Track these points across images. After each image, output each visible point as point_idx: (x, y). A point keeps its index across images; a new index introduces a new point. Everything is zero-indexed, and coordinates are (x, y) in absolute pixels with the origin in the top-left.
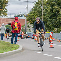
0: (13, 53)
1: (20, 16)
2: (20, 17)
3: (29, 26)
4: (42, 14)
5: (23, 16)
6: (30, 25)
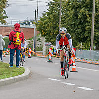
0: (16, 81)
1: (27, 23)
2: (26, 25)
3: (39, 39)
4: (60, 21)
5: (31, 23)
6: (41, 38)
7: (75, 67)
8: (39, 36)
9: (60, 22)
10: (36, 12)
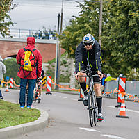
0: (25, 131)
5: (51, 36)
6: (69, 61)
7: (124, 109)
8: (66, 57)
9: (100, 35)
10: (60, 17)
